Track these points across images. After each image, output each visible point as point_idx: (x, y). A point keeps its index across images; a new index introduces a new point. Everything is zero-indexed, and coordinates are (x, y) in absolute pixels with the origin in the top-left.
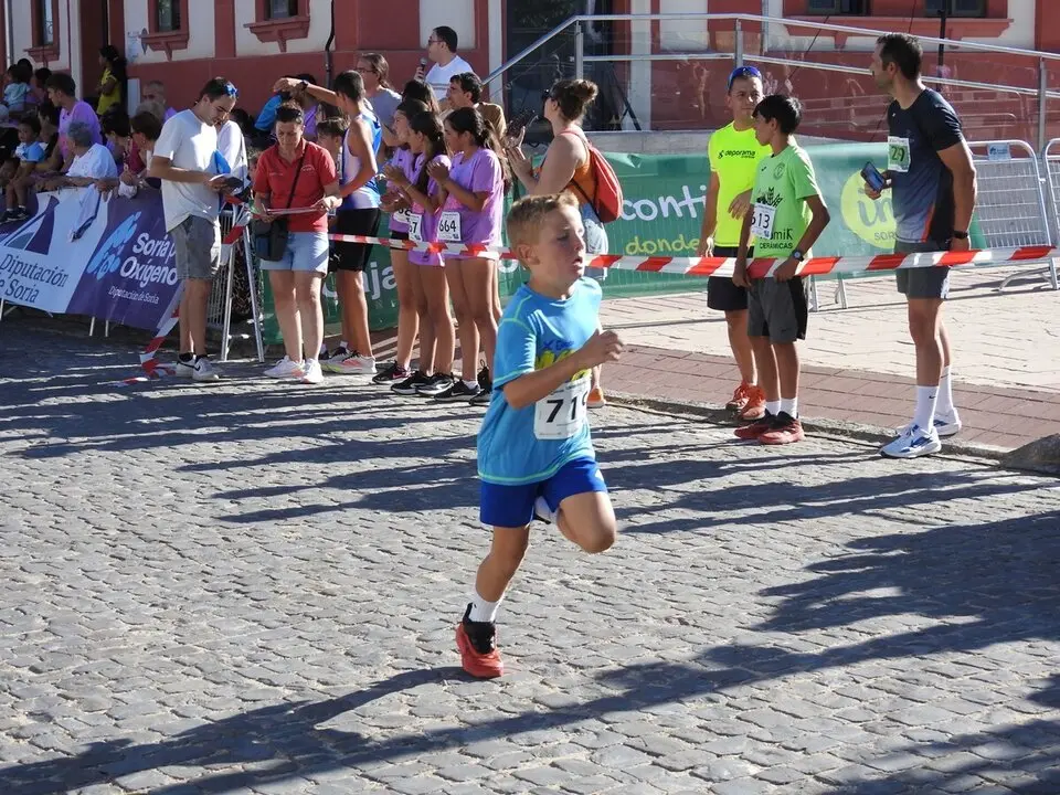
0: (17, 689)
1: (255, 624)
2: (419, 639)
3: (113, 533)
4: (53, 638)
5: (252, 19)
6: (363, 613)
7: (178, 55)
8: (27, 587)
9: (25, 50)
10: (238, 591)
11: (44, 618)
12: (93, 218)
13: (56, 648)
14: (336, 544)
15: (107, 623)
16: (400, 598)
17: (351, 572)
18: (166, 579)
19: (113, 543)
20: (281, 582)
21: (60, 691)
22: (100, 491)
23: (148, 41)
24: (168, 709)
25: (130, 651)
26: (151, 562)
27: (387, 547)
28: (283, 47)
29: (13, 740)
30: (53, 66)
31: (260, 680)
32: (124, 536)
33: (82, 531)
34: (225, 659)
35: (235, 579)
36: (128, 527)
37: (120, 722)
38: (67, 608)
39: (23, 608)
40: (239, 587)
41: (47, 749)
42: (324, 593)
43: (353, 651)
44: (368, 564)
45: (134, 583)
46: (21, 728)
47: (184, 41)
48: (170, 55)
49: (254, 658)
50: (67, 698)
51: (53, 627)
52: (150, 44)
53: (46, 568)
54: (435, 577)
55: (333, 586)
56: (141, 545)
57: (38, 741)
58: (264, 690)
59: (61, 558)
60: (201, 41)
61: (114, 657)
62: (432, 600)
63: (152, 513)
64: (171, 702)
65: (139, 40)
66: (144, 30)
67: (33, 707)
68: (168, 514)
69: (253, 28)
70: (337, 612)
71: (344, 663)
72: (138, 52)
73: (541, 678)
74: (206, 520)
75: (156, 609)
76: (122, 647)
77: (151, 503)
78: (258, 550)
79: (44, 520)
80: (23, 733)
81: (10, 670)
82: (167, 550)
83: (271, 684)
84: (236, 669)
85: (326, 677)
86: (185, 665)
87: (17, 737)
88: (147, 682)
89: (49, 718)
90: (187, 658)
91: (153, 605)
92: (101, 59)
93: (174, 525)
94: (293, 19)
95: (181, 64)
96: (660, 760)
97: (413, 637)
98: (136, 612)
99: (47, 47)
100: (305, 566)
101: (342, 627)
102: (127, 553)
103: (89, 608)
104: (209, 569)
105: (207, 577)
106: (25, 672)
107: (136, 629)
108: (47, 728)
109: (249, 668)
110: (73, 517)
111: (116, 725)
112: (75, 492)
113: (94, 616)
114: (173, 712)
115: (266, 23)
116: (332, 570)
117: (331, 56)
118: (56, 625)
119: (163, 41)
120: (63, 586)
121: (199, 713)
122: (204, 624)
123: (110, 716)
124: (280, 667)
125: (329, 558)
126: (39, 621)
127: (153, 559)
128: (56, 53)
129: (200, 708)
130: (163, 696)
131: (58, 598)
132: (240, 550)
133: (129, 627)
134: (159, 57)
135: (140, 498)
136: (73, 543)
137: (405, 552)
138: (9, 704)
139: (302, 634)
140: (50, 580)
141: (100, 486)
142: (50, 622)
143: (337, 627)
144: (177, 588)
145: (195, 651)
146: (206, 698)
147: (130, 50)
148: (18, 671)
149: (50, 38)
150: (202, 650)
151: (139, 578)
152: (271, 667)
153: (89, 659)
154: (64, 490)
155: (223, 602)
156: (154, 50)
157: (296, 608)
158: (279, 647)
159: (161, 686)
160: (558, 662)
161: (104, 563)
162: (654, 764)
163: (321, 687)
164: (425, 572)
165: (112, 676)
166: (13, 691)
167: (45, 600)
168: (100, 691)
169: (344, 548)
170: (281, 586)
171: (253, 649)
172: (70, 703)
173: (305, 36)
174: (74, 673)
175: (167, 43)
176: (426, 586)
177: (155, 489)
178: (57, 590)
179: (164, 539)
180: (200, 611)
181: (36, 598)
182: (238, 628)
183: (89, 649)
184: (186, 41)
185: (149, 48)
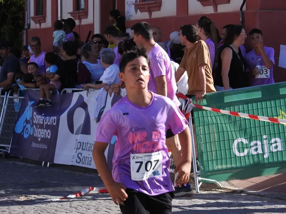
7: (156, 15)
9: (69, 13)
12: (104, 107)
23: (137, 6)
28: (216, 9)
30: (84, 22)
47: (159, 6)
48: (150, 15)
52: (139, 8)
60: (169, 6)
65: (133, 6)
66: (136, 1)
72: (132, 14)
92: (110, 18)
95: (157, 20)
99: (81, 11)
117: (243, 13)
119: (147, 7)
128: (86, 15)
134: (145, 15)
147: (128, 12)
149: (83, 6)
156: (141, 12)
173: (229, 3)
175: (149, 8)
184: (161, 6)
185: (138, 11)
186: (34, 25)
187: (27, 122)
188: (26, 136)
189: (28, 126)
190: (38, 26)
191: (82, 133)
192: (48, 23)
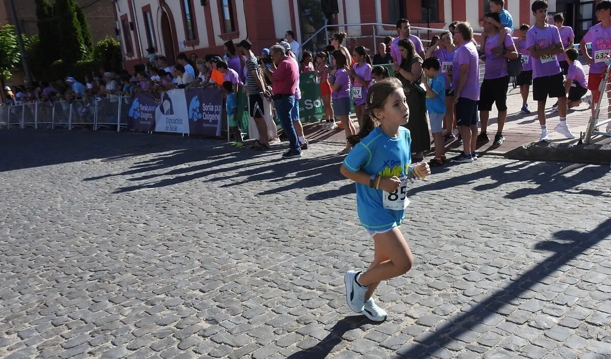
0: (197, 305)
1: (288, 254)
2: (360, 256)
3: (215, 214)
4: (205, 271)
5: (220, 33)
6: (330, 245)
7: (197, 48)
8: (186, 245)
10: (274, 238)
11: (198, 260)
13: (208, 277)
14: (302, 211)
15: (226, 260)
16: (340, 236)
17: (315, 223)
18: (243, 234)
19: (216, 219)
20: (289, 232)
21: (217, 303)
22: (204, 195)
23: (186, 44)
24: (270, 309)
25: (241, 275)
26: (234, 227)
27: (322, 211)
29: (202, 339)
31: (303, 286)
32: (219, 215)
33: (203, 215)
34: (284, 276)
35: (270, 232)
36: (220, 211)
37: (251, 321)
38: (206, 254)
39: (187, 255)
40: (274, 236)
41: (220, 343)
42: (310, 236)
43: (336, 266)
44: (319, 220)
45: (230, 237)
46: (205, 330)
47: (198, 43)
48: (194, 48)
49: (296, 273)
50: (222, 308)
51: (204, 265)
53: (193, 234)
54: (349, 223)
55: (311, 232)
56: (227, 219)
57: (215, 338)
58: (308, 292)
59: (197, 228)
60: (204, 42)
61: (236, 280)
62: (354, 235)
63: (227, 204)
64: (269, 305)
65: (183, 44)
66: (184, 41)
67: (206, 316)
68: (232, 203)
69: (221, 37)
70: (321, 246)
71: (335, 272)
72: (183, 48)
73: (423, 273)
74: (248, 205)
75: (243, 250)
76: (237, 273)
77: (225, 199)
78: (274, 217)
79: (186, 210)
80: (206, 334)
81: (191, 292)
82: (238, 220)
83: (310, 288)
84: (291, 281)
85: (332, 281)
86: (268, 281)
87: (204, 336)
88: (255, 294)
89: (217, 323)
90: (267, 277)
91: (242, 248)
93: (237, 208)
94: (234, 32)
95: (198, 50)
96: (508, 318)
97: (357, 254)
98: (236, 252)
100: (296, 223)
101: (326, 253)
102: (223, 223)
103: (215, 253)
104: (258, 228)
105: (259, 232)
106: (197, 292)
107: (239, 262)
108: (217, 329)
109: (297, 280)
110: (197, 208)
111: (249, 323)
112: (195, 197)
113: (219, 257)
114: (273, 311)
115: (224, 34)
116: (307, 224)
118: (205, 263)
119: (191, 43)
120: (201, 242)
121: (284, 310)
122: (267, 256)
123: (245, 317)
124: (309, 278)
125: (303, 218)
126: (197, 261)
127: (234, 225)
129: (284, 307)
130: (265, 302)
131: (201, 249)
132: (267, 218)
133: (235, 262)
134: (191, 48)
135: (220, 197)
136: (200, 220)
137: (330, 212)
138: (195, 315)
139: (310, 258)
140: (196, 239)
141: (203, 193)
142: (201, 262)
143: (323, 253)
144: (249, 238)
145: (270, 273)
146: (284, 300)
147: (181, 47)
148: (194, 292)
149: (154, 46)
150: (272, 272)
151: (231, 234)
152: (306, 278)
153: (224, 282)
154: (190, 196)
155: (271, 244)
157: (302, 245)
158: (304, 267)
159: (261, 295)
160: (425, 263)
161: (214, 228)
162: (507, 321)
163: (332, 288)
164: (343, 221)
165: (238, 292)
166: (195, 306)
167: (196, 249)
168: (236, 302)
169: (306, 213)
170: (290, 233)
171: (293, 269)
172: (223, 311)
173: (238, 37)
174: (220, 291)
176: (347, 228)
177: (224, 193)
178: (200, 244)
179: (235, 215)
180: (262, 250)
181: (192, 250)
182: (282, 257)
183: (223, 276)
184: (199, 43)
185: (187, 47)
186: (127, 58)
187: (135, 110)
188: (136, 118)
189: (136, 112)
190: (130, 59)
191: (171, 114)
192: (136, 57)
